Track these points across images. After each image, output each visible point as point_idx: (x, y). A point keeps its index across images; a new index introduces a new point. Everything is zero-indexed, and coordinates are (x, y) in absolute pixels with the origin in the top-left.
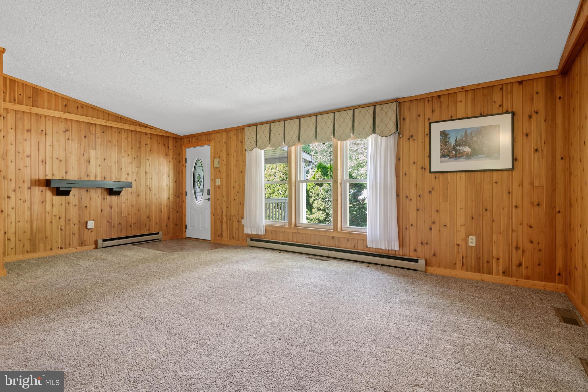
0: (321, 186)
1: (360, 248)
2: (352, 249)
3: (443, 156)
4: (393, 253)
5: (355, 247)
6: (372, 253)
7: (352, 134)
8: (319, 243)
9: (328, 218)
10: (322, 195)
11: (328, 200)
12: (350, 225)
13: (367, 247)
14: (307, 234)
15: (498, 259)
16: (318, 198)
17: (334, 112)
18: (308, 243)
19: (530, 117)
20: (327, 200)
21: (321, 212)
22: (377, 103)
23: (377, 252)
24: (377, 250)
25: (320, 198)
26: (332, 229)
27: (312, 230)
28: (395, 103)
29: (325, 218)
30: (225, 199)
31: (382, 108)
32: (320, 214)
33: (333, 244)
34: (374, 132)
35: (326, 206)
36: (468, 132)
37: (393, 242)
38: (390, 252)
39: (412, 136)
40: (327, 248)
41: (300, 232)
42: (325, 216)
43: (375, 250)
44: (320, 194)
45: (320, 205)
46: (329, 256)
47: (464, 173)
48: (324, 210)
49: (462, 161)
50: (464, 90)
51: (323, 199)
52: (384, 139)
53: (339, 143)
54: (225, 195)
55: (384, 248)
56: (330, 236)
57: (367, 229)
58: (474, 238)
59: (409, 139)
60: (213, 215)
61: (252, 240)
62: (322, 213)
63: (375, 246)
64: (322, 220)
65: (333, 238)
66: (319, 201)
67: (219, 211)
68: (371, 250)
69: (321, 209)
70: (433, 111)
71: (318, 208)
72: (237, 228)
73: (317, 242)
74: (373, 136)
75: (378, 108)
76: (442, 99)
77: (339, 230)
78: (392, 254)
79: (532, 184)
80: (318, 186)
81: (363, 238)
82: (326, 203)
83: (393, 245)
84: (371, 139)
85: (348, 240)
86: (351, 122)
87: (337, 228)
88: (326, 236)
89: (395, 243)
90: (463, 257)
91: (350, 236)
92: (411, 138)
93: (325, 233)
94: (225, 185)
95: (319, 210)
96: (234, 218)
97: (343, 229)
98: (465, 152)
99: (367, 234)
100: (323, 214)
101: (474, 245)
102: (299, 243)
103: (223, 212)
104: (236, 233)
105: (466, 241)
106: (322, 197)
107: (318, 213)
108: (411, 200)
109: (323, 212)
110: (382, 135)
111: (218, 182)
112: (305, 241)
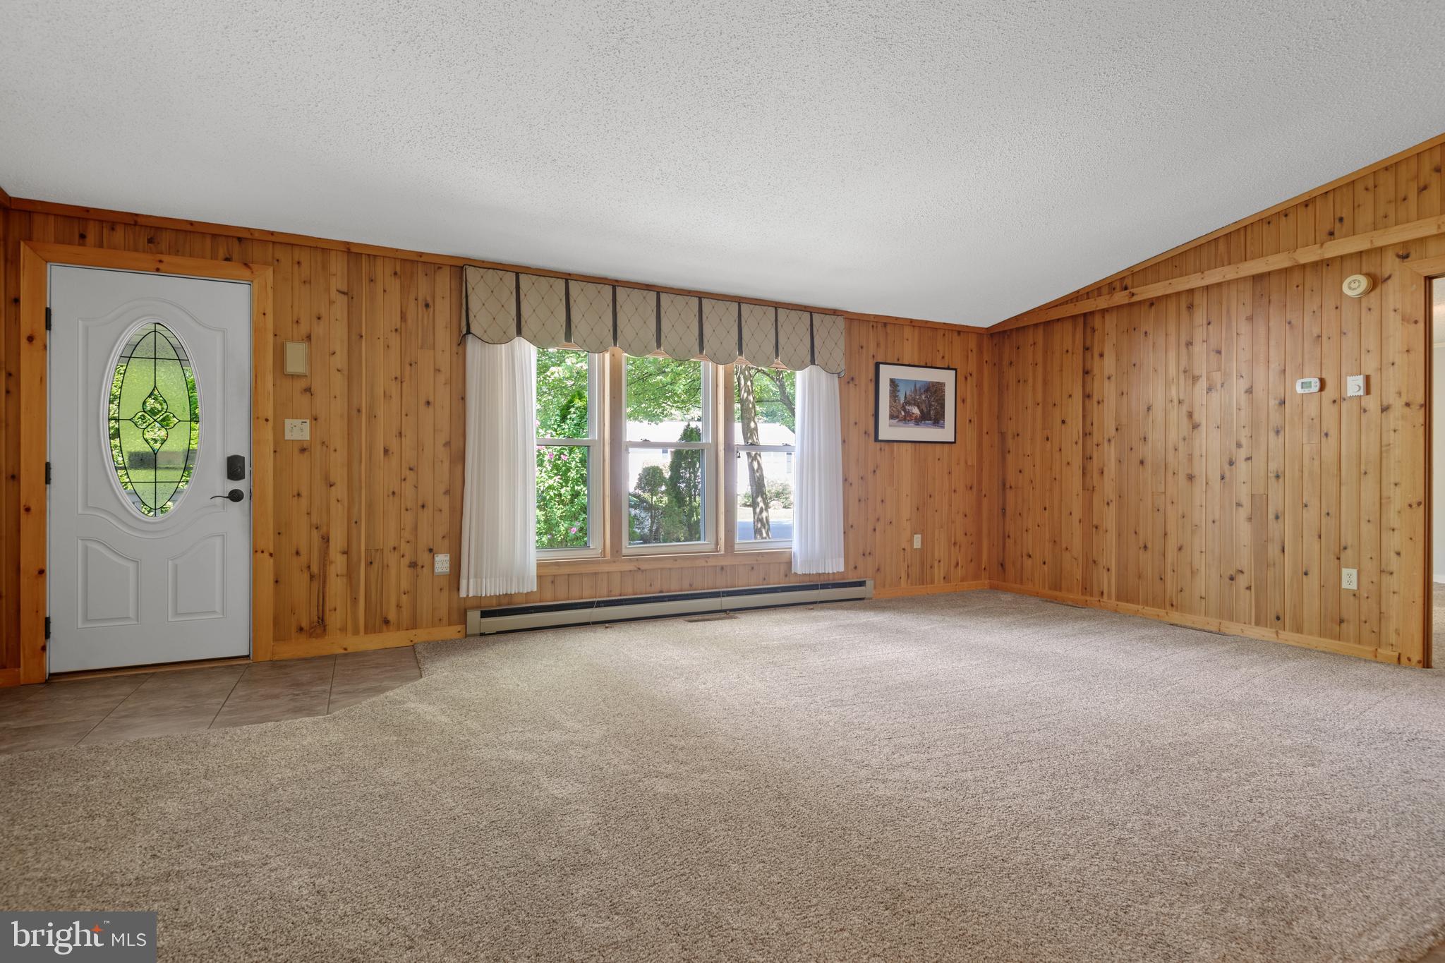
1: (775, 578)
2: (762, 585)
3: (892, 417)
4: (836, 576)
5: (765, 579)
7: (775, 356)
8: (693, 586)
13: (794, 575)
14: (660, 569)
15: (939, 561)
18: (664, 590)
19: (966, 378)
28: (841, 318)
30: (340, 491)
31: (823, 321)
33: (726, 582)
34: (813, 361)
36: (918, 386)
39: (852, 379)
40: (719, 592)
43: (799, 579)
46: (723, 609)
47: (910, 444)
49: (911, 427)
50: (912, 323)
54: (339, 475)
58: (919, 536)
59: (848, 382)
60: (271, 555)
61: (485, 614)
65: (722, 568)
67: (302, 536)
70: (878, 345)
72: (405, 585)
73: (686, 584)
74: (811, 370)
75: (816, 319)
76: (889, 327)
78: (834, 580)
79: (966, 463)
81: (782, 559)
83: (835, 564)
86: (773, 333)
89: (838, 559)
90: (908, 567)
92: (851, 382)
94: (338, 441)
96: (392, 559)
98: (913, 413)
99: (792, 549)
101: (919, 547)
102: (641, 594)
103: (326, 539)
104: (399, 606)
105: (911, 541)
108: (851, 484)
110: (831, 372)
111: (298, 430)
112: (657, 586)
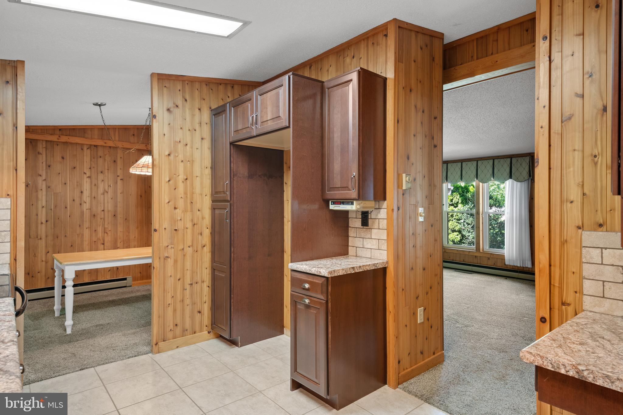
0: (455, 207)
1: (499, 265)
2: (492, 266)
4: (527, 269)
5: (495, 264)
6: (509, 269)
7: (492, 178)
8: (463, 260)
9: (464, 240)
10: (457, 216)
11: (464, 222)
12: (490, 247)
13: (505, 265)
14: (453, 253)
16: (452, 219)
17: (477, 160)
18: (454, 260)
20: (462, 221)
21: (456, 233)
22: (513, 155)
23: (514, 269)
24: (514, 267)
25: (455, 219)
26: (475, 250)
27: (457, 250)
28: (528, 157)
29: (460, 239)
31: (517, 160)
32: (455, 236)
33: (475, 262)
34: (511, 177)
35: (462, 228)
37: (527, 262)
38: (525, 269)
40: (471, 264)
41: (447, 251)
42: (460, 237)
43: (512, 267)
44: (455, 214)
45: (454, 226)
46: (473, 270)
48: (460, 231)
51: (459, 220)
52: (519, 183)
53: (481, 184)
55: (519, 266)
56: (473, 255)
57: (505, 251)
62: (456, 235)
63: (512, 264)
64: (456, 242)
65: (476, 256)
66: (454, 222)
68: (509, 267)
69: (456, 230)
71: (453, 229)
73: (462, 260)
74: (511, 180)
75: (514, 160)
77: (481, 251)
78: (526, 271)
80: (453, 207)
81: (502, 257)
82: (462, 224)
83: (527, 263)
84: (509, 183)
85: (489, 259)
86: (491, 169)
87: (479, 249)
88: (470, 255)
89: (529, 262)
91: (490, 256)
93: (469, 253)
95: (454, 231)
97: (485, 250)
99: (505, 254)
100: (458, 235)
106: (457, 217)
107: (452, 234)
109: (458, 234)
110: (517, 180)
112: (452, 258)
